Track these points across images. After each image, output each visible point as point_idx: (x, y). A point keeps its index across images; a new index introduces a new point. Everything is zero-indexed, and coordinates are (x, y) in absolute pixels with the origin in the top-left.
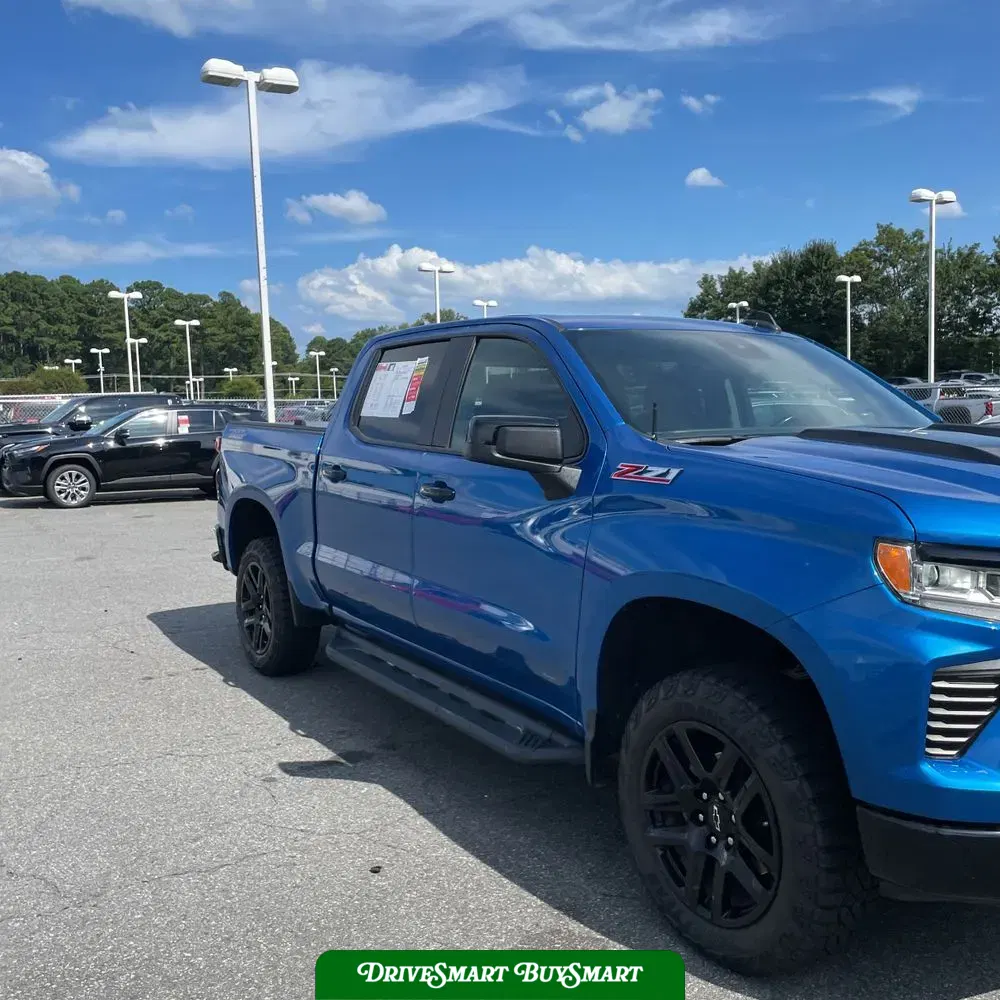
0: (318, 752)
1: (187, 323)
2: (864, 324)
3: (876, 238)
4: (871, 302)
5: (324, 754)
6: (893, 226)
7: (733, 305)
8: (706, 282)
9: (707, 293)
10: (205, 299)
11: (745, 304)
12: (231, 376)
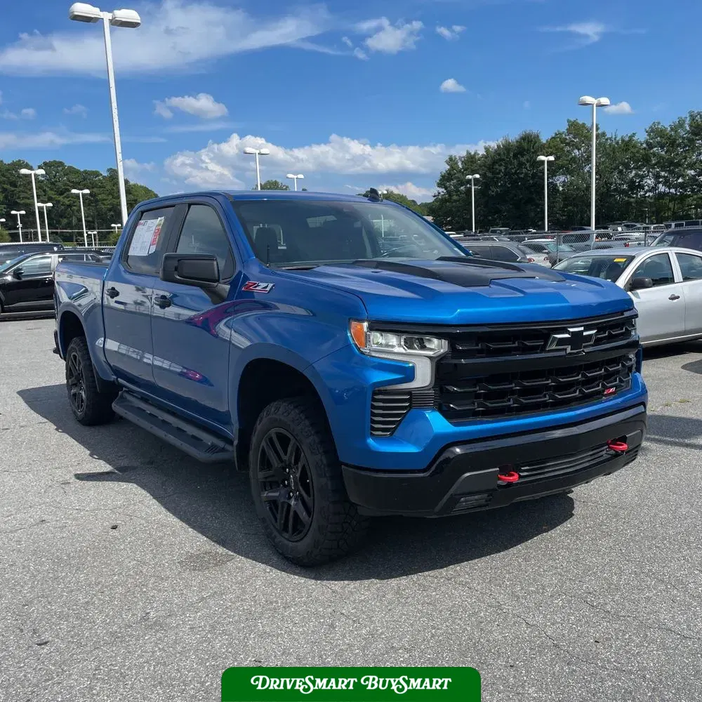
0: (104, 467)
1: (81, 192)
2: (558, 190)
3: (567, 130)
4: (563, 174)
5: (106, 468)
6: (578, 121)
7: (470, 177)
8: (451, 161)
9: (452, 168)
10: (97, 174)
11: (477, 176)
12: (117, 230)
